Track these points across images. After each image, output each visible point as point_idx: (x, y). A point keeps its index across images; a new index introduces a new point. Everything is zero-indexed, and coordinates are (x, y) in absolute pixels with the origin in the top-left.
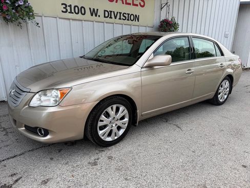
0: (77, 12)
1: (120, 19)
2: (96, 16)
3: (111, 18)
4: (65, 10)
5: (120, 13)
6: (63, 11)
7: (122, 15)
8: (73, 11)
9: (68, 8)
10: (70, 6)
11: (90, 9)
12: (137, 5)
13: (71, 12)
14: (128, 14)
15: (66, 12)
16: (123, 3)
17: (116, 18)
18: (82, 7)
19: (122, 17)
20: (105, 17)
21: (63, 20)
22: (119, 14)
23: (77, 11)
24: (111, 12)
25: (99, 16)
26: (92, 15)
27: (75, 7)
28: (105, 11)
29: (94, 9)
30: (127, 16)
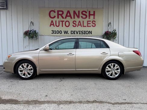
1: (80, 34)
2: (67, 33)
3: (75, 34)
4: (53, 33)
5: (80, 31)
7: (81, 32)
8: (56, 33)
9: (54, 32)
10: (55, 31)
11: (64, 31)
12: (90, 26)
13: (55, 33)
14: (85, 31)
16: (81, 27)
17: (77, 33)
18: (60, 31)
19: (81, 33)
20: (71, 34)
21: (52, 37)
22: (79, 32)
23: (58, 33)
24: (75, 31)
26: (65, 33)
27: (57, 31)
28: (71, 31)
29: (66, 31)
30: (84, 32)
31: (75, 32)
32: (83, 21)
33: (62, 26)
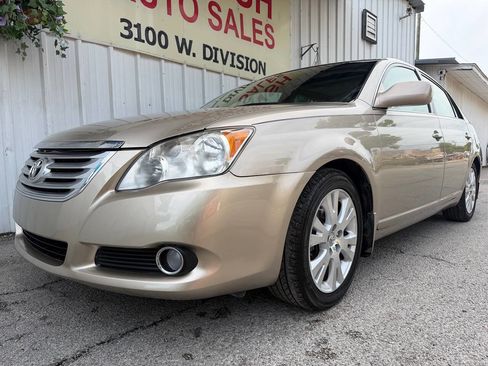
0: (151, 40)
1: (232, 65)
2: (188, 53)
3: (216, 61)
5: (233, 54)
6: (122, 35)
7: (235, 57)
8: (143, 37)
9: (134, 30)
10: (138, 26)
11: (177, 38)
12: (261, 44)
13: (139, 39)
14: (247, 59)
15: (130, 36)
16: (238, 36)
17: (224, 62)
18: (161, 33)
19: (236, 63)
20: (205, 58)
21: (121, 54)
22: (230, 56)
24: (216, 49)
25: (194, 55)
26: (180, 51)
27: (148, 29)
28: (205, 46)
29: (184, 40)
30: (244, 61)
31: (219, 52)
32: (241, 15)
33: (169, 13)
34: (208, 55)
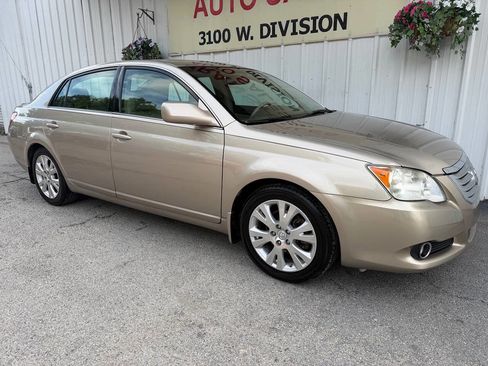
1: (294, 33)
2: (247, 39)
3: (274, 35)
4: (202, 41)
5: (294, 22)
6: (201, 44)
7: (298, 24)
8: (212, 40)
9: (207, 37)
10: (209, 33)
11: (237, 29)
13: (210, 42)
14: (314, 19)
15: (204, 43)
17: (284, 33)
18: (225, 30)
19: (299, 28)
20: (262, 37)
21: (203, 55)
22: (291, 24)
23: (217, 39)
24: (274, 24)
25: (252, 38)
26: (240, 39)
27: (216, 32)
28: (262, 26)
29: (243, 28)
30: (310, 23)
31: (277, 26)
33: (232, 11)
34: (265, 33)
